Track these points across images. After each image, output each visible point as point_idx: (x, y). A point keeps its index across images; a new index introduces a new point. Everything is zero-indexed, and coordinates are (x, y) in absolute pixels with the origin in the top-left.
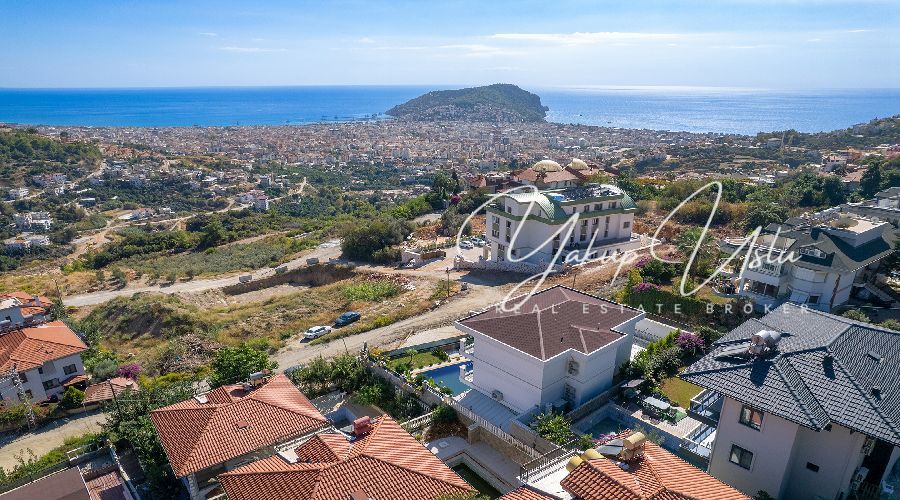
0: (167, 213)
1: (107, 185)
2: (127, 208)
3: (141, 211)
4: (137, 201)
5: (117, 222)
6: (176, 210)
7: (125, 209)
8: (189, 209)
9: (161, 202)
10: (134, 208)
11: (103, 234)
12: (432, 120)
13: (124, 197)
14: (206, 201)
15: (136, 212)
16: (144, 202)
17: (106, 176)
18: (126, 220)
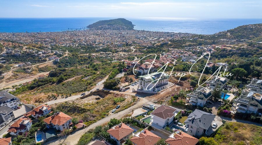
0: (29, 64)
1: (8, 56)
2: (16, 63)
3: (21, 64)
4: (19, 61)
5: (14, 68)
6: (31, 63)
7: (15, 63)
8: (36, 62)
9: (26, 60)
10: (18, 63)
11: (11, 72)
12: (101, 30)
13: (15, 60)
14: (40, 60)
15: (20, 64)
16: (21, 61)
17: (7, 53)
18: (17, 67)
